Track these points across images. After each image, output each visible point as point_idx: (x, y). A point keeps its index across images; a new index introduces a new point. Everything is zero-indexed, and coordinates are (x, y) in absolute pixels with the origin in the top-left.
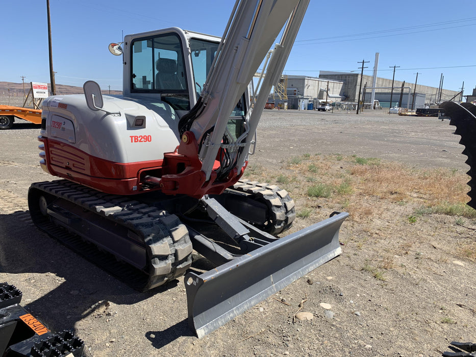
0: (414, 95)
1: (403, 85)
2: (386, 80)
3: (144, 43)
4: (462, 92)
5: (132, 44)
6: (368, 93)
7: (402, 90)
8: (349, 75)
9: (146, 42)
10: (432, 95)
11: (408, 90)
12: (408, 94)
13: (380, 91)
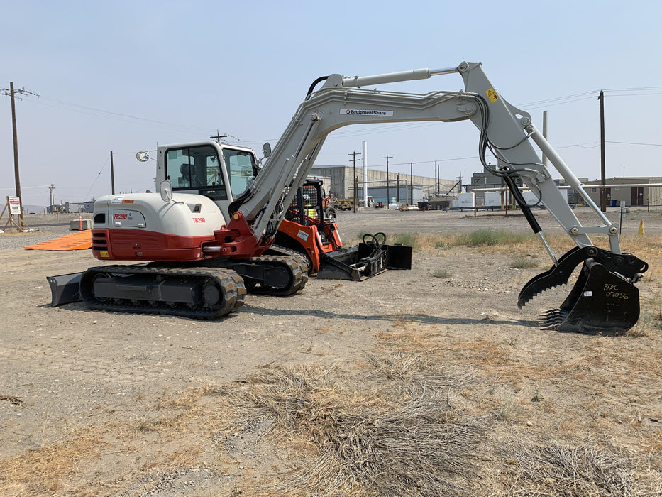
0: (411, 187)
1: (398, 178)
2: (377, 171)
3: (180, 152)
4: (460, 182)
5: (167, 152)
6: (360, 189)
7: (398, 183)
8: (335, 168)
9: (181, 151)
10: (429, 187)
11: (404, 182)
12: (405, 187)
13: (371, 185)
